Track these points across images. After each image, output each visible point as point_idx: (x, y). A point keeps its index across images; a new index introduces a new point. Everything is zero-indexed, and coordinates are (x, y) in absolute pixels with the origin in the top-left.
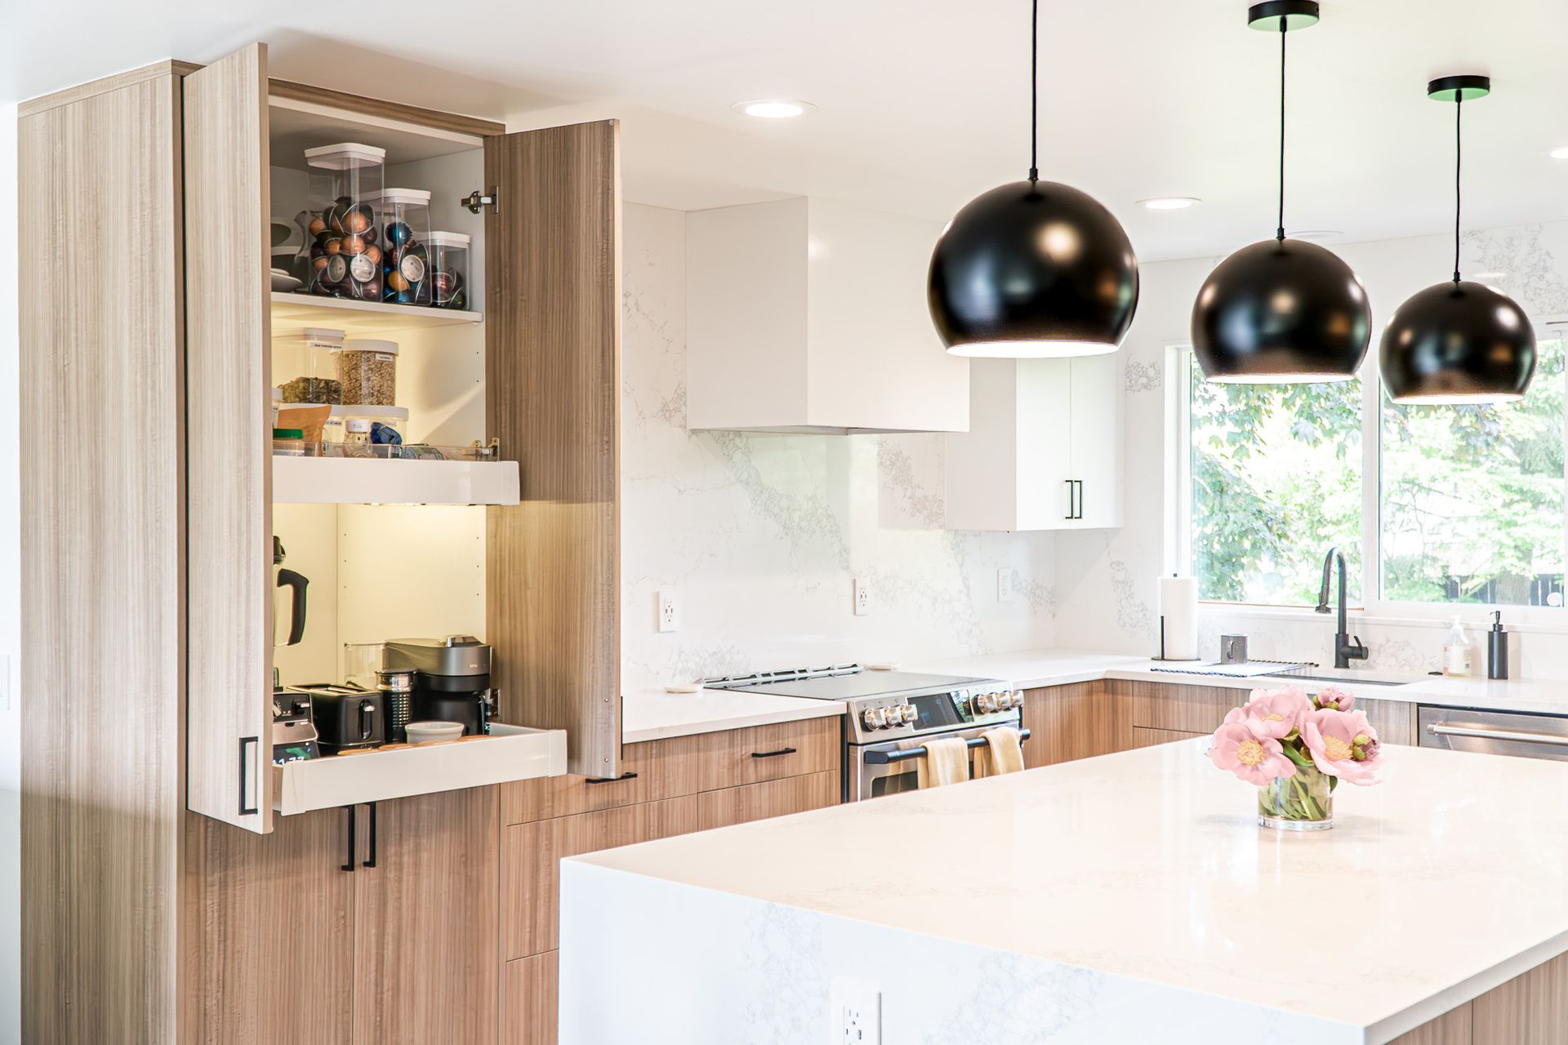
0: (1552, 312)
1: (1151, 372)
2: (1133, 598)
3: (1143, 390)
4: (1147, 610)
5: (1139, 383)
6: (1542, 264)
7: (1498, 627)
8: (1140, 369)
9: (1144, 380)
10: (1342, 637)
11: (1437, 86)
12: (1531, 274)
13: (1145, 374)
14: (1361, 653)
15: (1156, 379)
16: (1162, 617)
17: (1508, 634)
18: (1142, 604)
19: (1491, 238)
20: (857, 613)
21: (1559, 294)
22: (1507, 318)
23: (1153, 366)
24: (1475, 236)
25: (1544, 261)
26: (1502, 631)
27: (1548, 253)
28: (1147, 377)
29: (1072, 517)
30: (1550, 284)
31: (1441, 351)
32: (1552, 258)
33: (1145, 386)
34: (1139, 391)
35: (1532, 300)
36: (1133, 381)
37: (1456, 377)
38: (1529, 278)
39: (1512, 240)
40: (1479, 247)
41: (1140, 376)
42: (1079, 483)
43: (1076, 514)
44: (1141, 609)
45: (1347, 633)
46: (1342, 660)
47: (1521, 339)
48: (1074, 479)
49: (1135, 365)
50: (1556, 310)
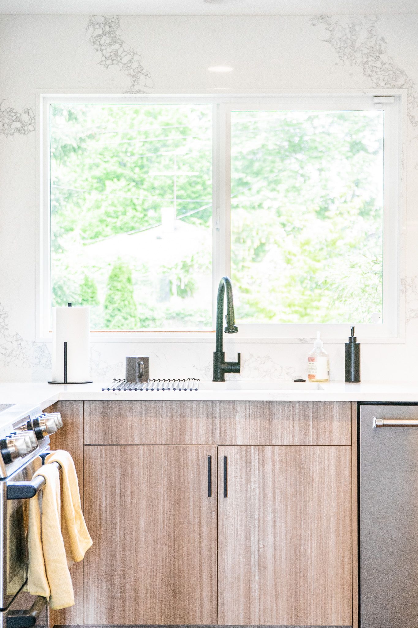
0: (386, 86)
1: (25, 118)
2: (7, 329)
3: (17, 134)
4: (22, 340)
5: (12, 127)
6: (378, 48)
7: (353, 340)
8: (13, 114)
9: (18, 125)
10: (219, 355)
12: (369, 55)
13: (18, 119)
14: (235, 368)
15: (30, 124)
16: (65, 344)
17: (361, 344)
18: (17, 334)
19: (337, 23)
21: (391, 72)
23: (27, 112)
24: (324, 20)
25: (380, 45)
26: (356, 343)
27: (383, 39)
28: (21, 122)
30: (384, 64)
32: (386, 43)
33: (19, 130)
34: (13, 134)
35: (370, 76)
36: (6, 126)
38: (367, 58)
39: (354, 25)
40: (327, 29)
41: (13, 121)
44: (15, 339)
45: (223, 351)
46: (219, 376)
49: (8, 110)
50: (389, 86)
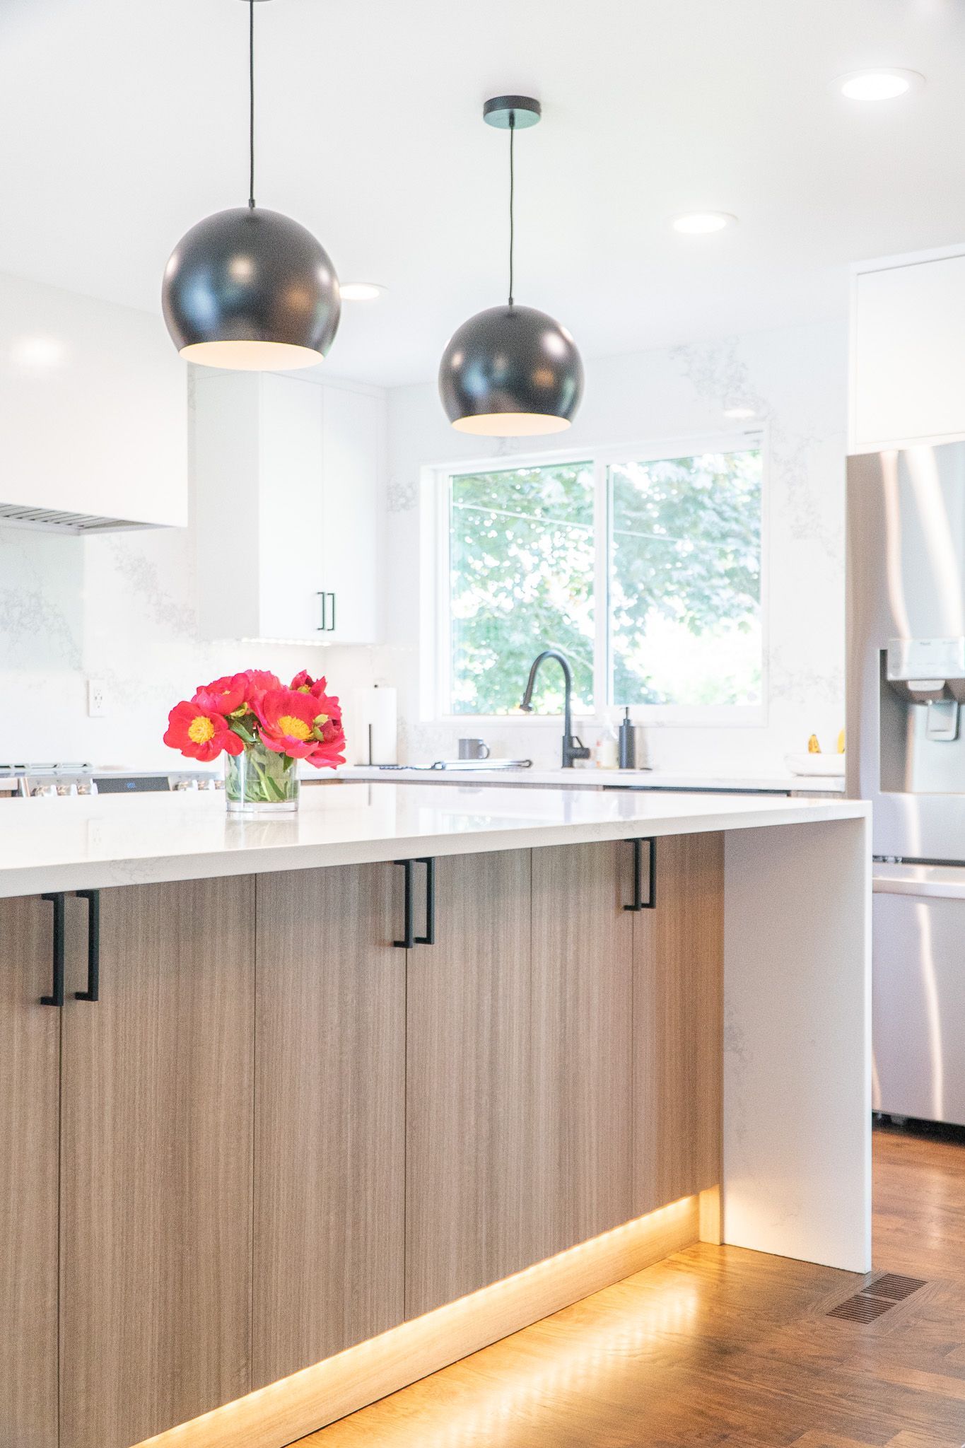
1: (409, 493)
3: (402, 510)
5: (399, 503)
6: (738, 375)
7: (627, 722)
8: (399, 490)
9: (402, 501)
10: (568, 740)
11: (491, 106)
12: (729, 386)
13: (404, 494)
15: (413, 498)
16: (370, 726)
20: (91, 714)
22: (553, 345)
23: (411, 486)
25: (740, 372)
28: (406, 497)
29: (323, 629)
31: (488, 371)
34: (399, 511)
36: (393, 502)
37: (503, 398)
38: (728, 389)
39: (713, 353)
41: (400, 497)
42: (332, 596)
43: (329, 625)
46: (567, 760)
47: (568, 367)
48: (327, 592)
49: (395, 486)
